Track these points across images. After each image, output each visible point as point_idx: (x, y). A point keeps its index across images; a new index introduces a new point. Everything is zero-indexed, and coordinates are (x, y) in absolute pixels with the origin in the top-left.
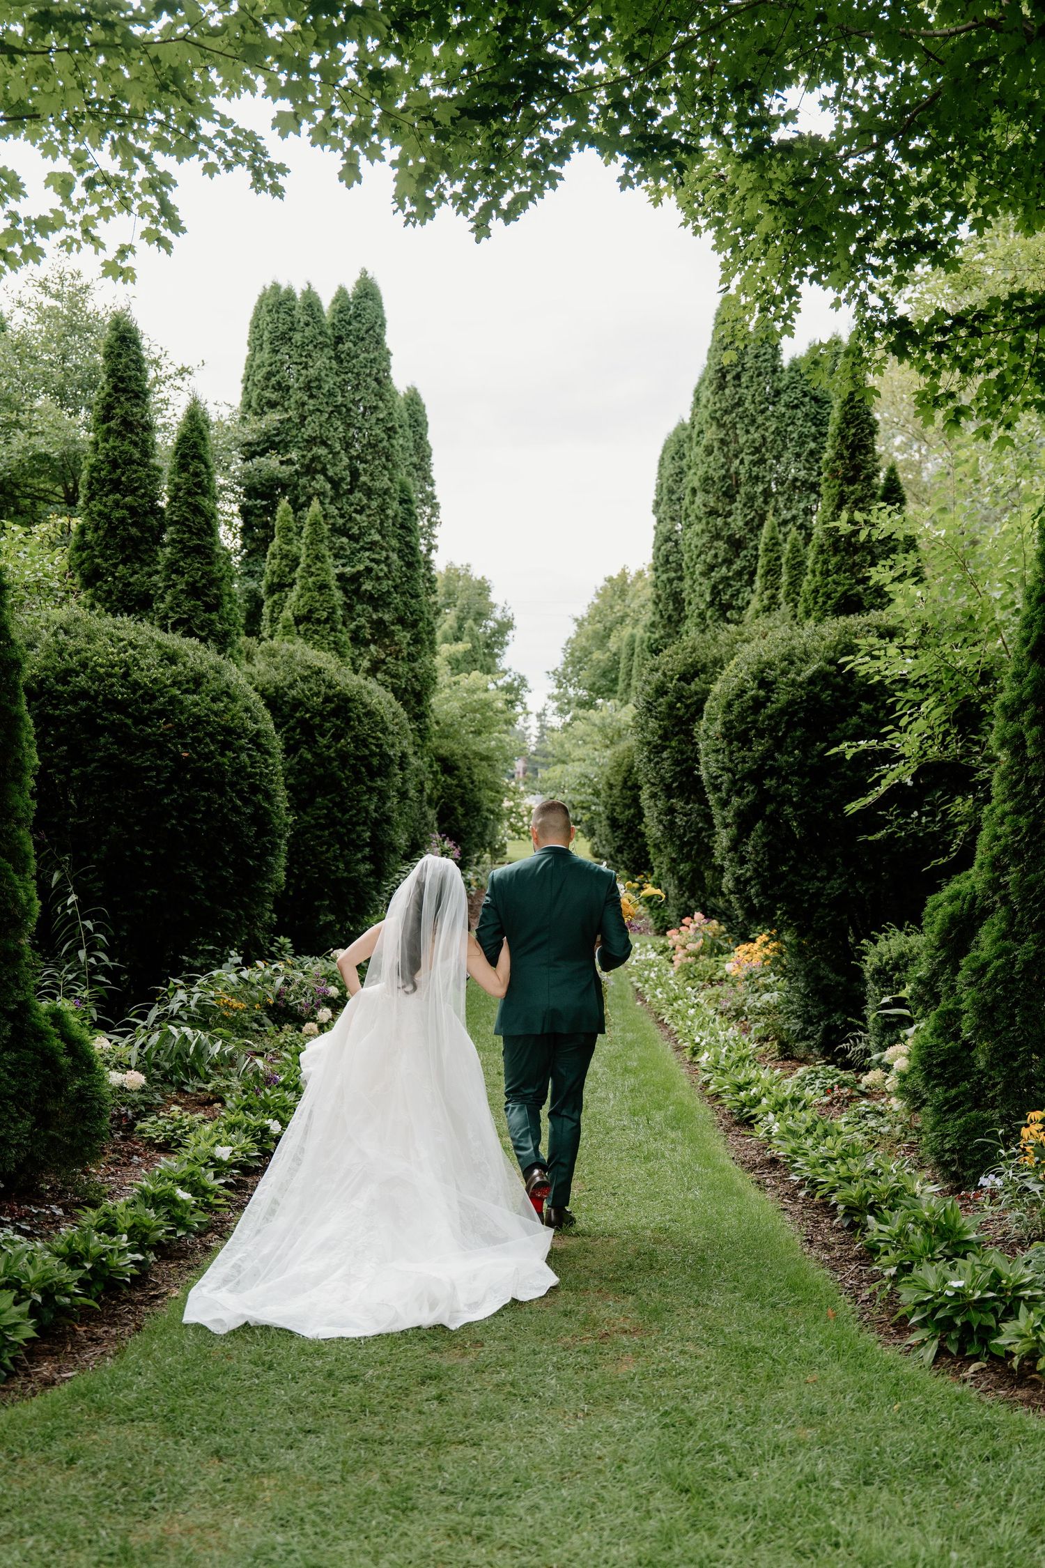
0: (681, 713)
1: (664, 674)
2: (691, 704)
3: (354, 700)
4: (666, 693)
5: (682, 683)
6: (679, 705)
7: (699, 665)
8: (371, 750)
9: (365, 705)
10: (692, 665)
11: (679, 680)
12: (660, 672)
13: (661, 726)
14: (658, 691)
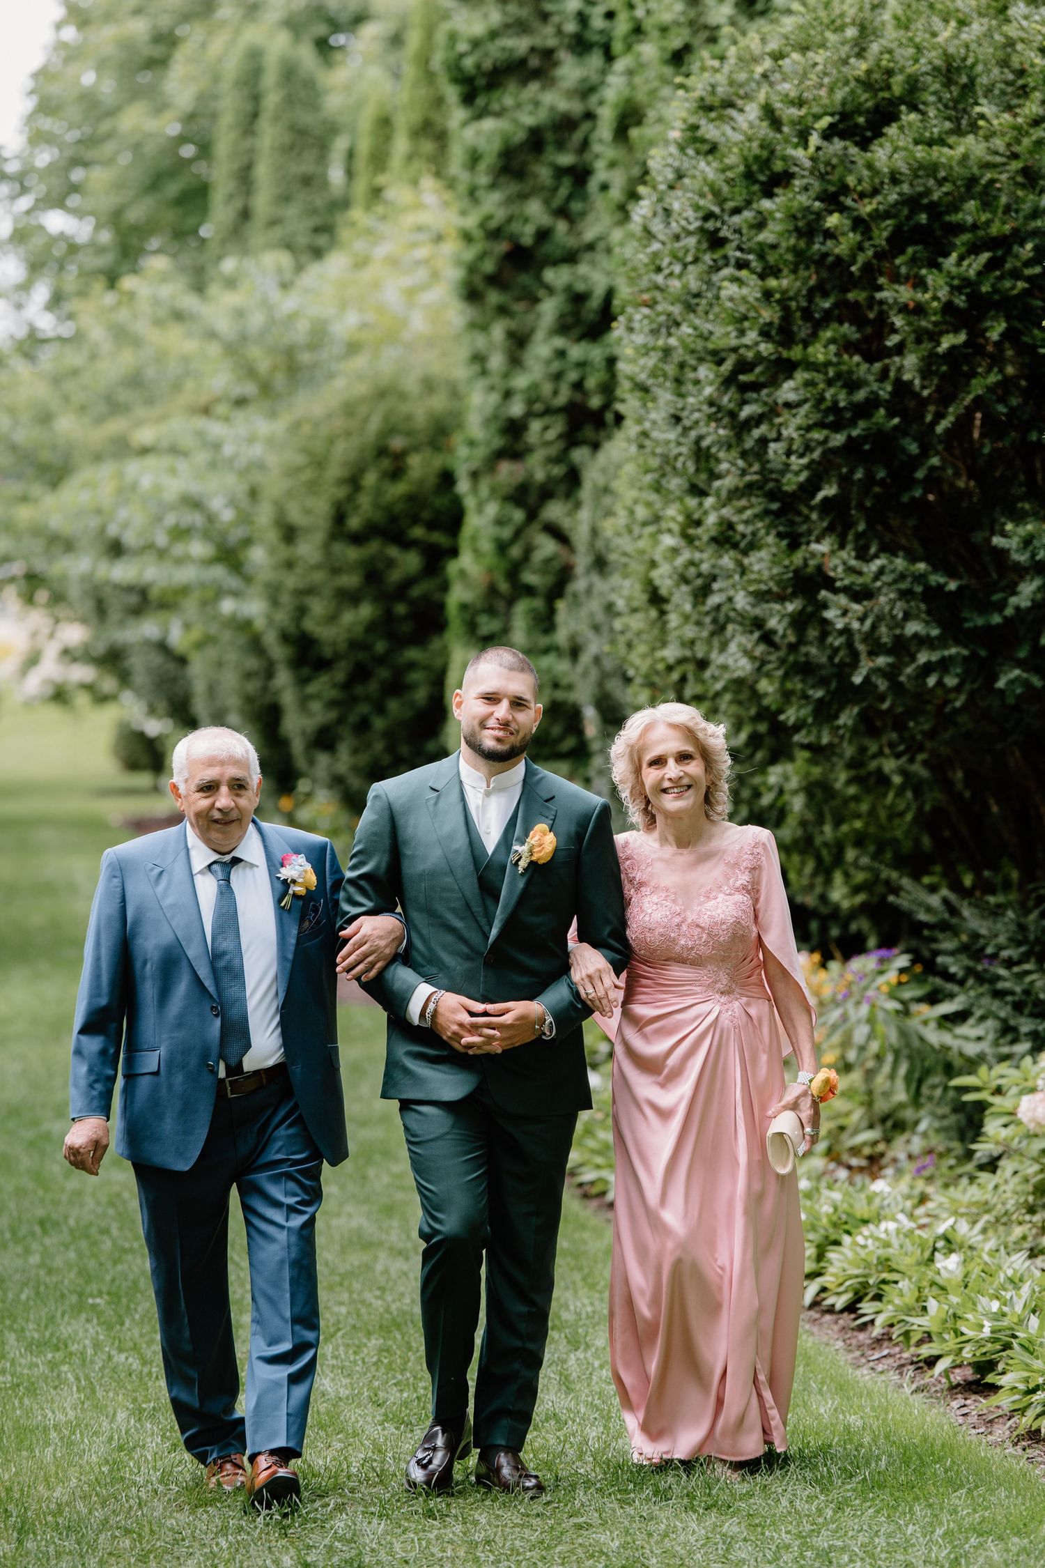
0: (842, 248)
1: (771, 117)
2: (877, 216)
4: (783, 179)
5: (838, 145)
6: (833, 220)
7: (897, 86)
10: (866, 83)
11: (827, 135)
12: (752, 111)
13: (767, 294)
14: (749, 176)
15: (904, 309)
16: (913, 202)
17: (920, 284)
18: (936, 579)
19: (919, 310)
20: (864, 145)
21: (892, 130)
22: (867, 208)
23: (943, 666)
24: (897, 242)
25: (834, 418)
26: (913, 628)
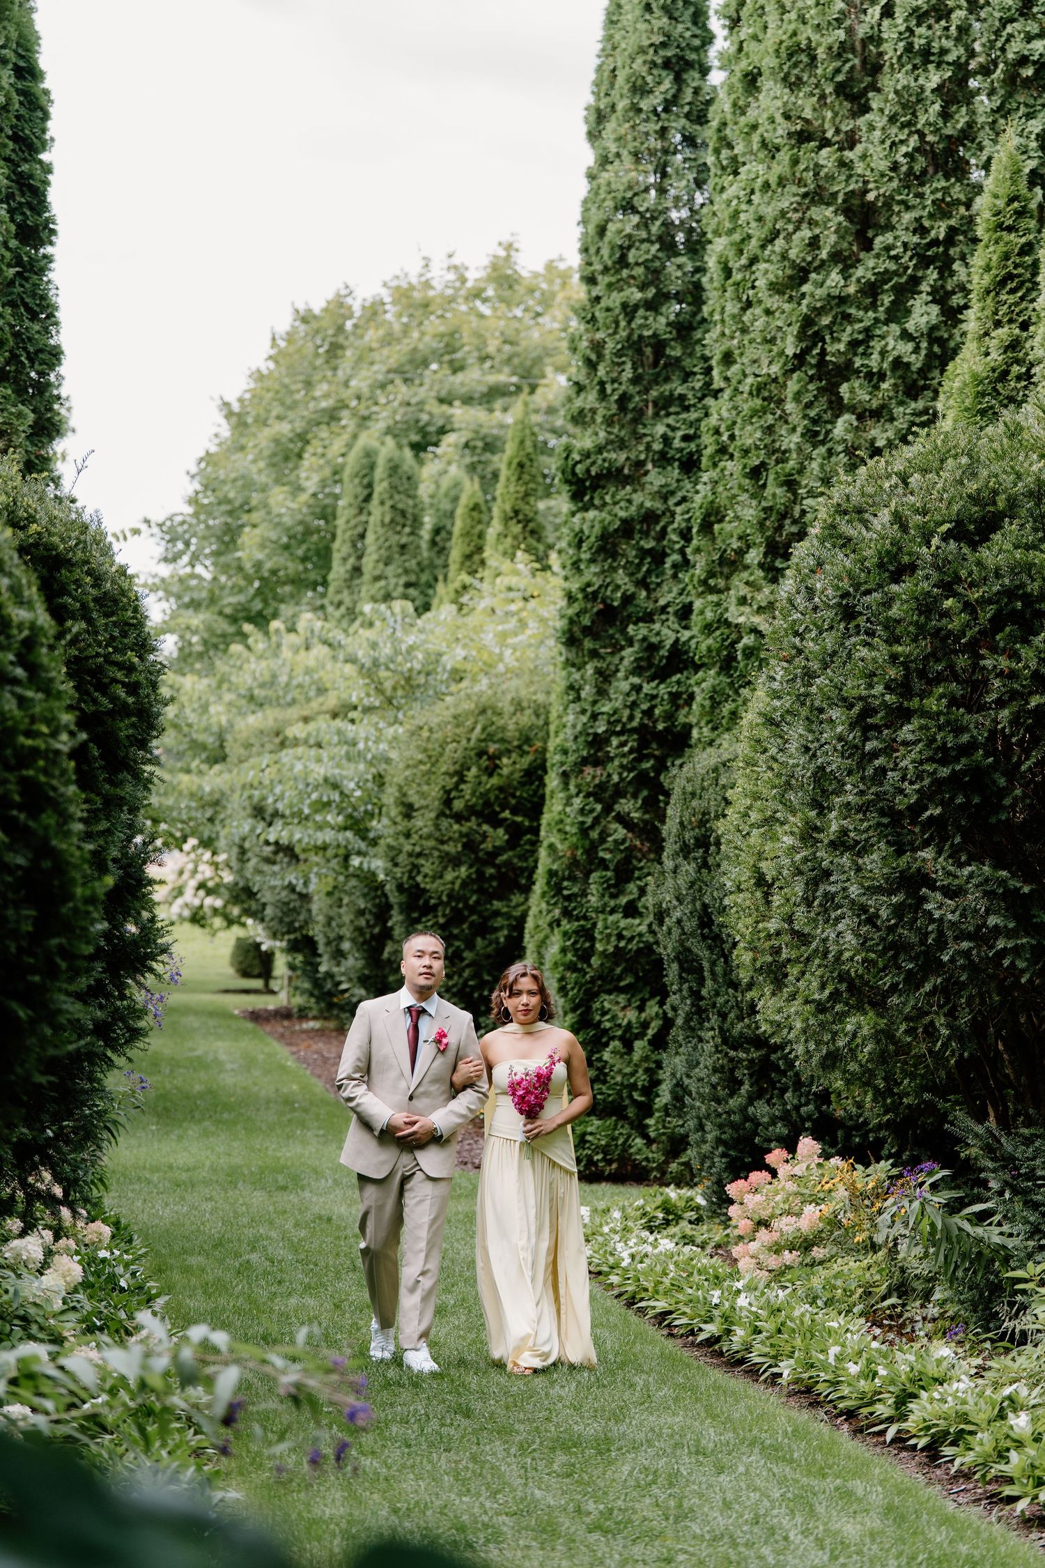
0: (955, 624)
1: (898, 518)
2: (983, 602)
3: (69, 564)
4: (909, 569)
5: (953, 545)
6: (949, 603)
7: (1001, 503)
8: (114, 699)
9: (98, 580)
10: (974, 499)
11: (946, 538)
12: (885, 516)
13: (894, 657)
14: (881, 565)
15: (1000, 674)
16: (1010, 593)
17: (1015, 656)
18: (1014, 883)
19: (1013, 675)
20: (974, 546)
21: (997, 537)
22: (975, 595)
23: (1016, 951)
24: (997, 623)
25: (943, 755)
26: (993, 920)
